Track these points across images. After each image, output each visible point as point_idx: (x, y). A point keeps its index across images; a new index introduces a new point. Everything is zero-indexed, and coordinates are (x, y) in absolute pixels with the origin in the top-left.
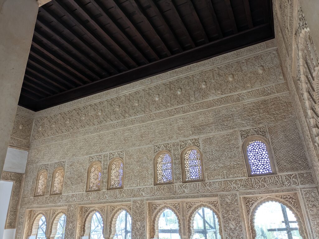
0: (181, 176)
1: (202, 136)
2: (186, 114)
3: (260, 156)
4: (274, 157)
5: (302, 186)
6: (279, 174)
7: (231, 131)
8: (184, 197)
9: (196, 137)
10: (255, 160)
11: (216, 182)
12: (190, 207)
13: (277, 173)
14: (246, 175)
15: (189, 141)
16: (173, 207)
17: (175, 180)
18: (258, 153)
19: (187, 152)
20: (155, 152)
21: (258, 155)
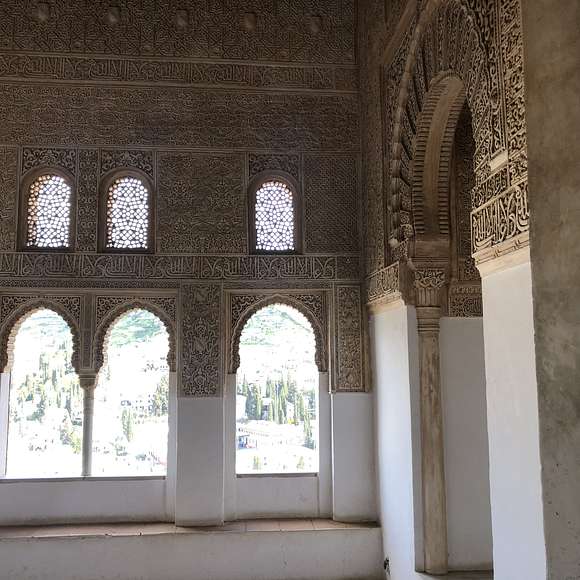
0: (95, 237)
1: (161, 149)
2: (126, 83)
3: (279, 214)
4: (305, 222)
5: (339, 281)
6: (307, 255)
7: (231, 150)
8: (96, 285)
9: (145, 148)
10: (267, 223)
11: (180, 258)
12: (108, 308)
13: (304, 252)
14: (245, 250)
15: (127, 155)
16: (61, 306)
17: (76, 243)
18: (275, 209)
19: (117, 182)
20: (26, 165)
21: (275, 212)
